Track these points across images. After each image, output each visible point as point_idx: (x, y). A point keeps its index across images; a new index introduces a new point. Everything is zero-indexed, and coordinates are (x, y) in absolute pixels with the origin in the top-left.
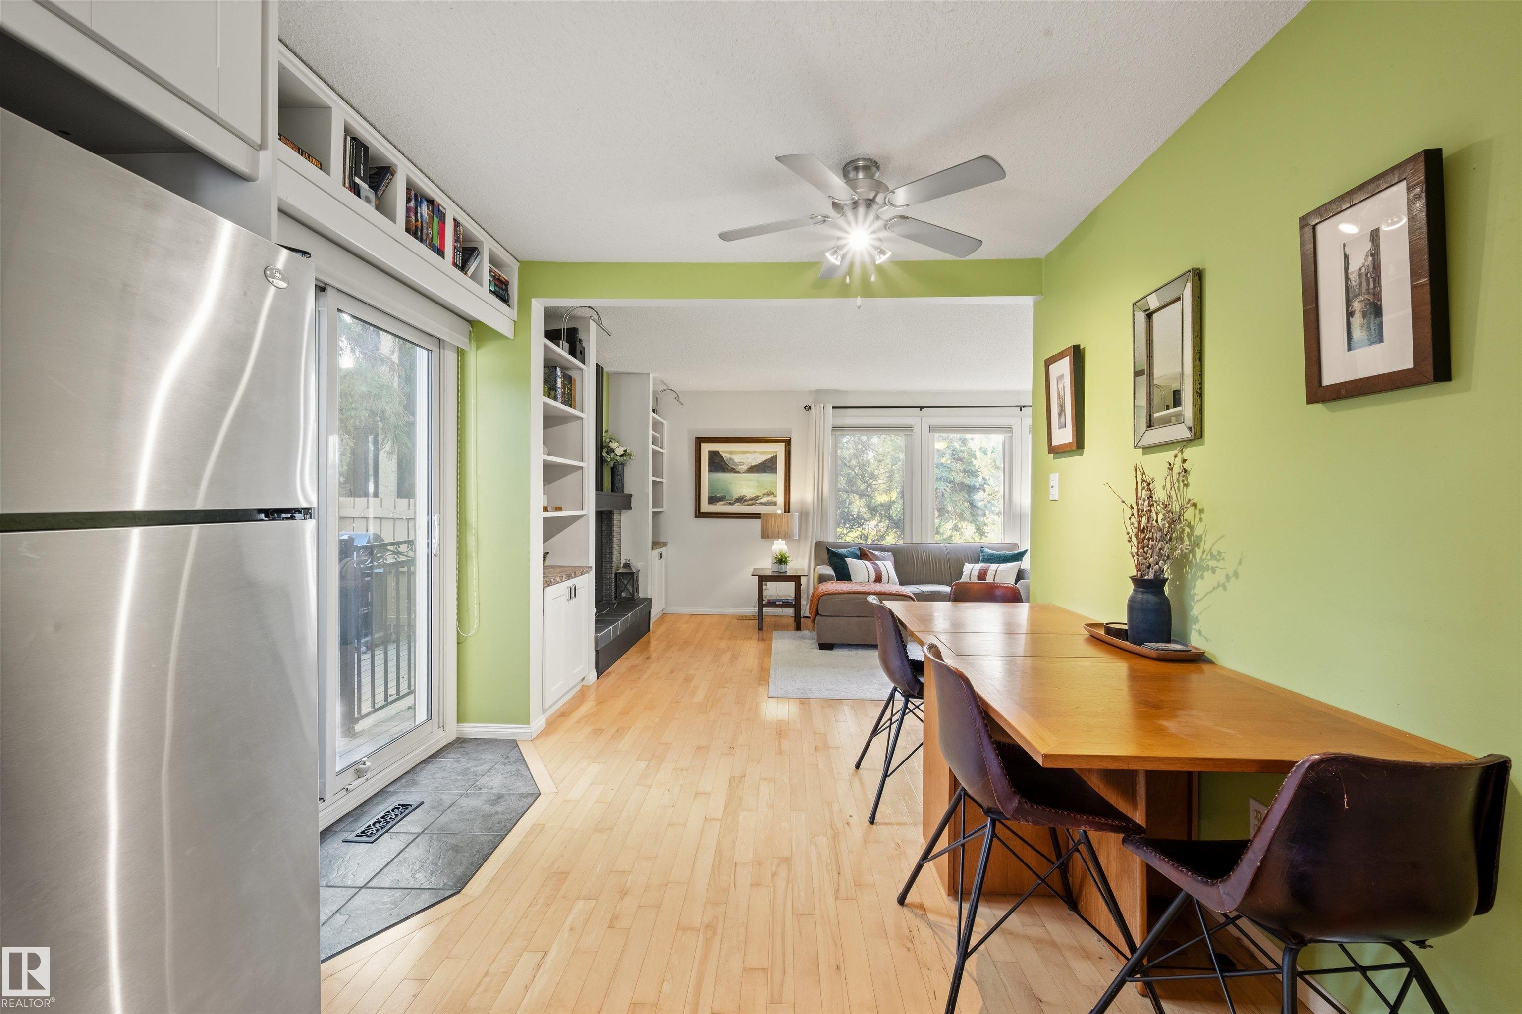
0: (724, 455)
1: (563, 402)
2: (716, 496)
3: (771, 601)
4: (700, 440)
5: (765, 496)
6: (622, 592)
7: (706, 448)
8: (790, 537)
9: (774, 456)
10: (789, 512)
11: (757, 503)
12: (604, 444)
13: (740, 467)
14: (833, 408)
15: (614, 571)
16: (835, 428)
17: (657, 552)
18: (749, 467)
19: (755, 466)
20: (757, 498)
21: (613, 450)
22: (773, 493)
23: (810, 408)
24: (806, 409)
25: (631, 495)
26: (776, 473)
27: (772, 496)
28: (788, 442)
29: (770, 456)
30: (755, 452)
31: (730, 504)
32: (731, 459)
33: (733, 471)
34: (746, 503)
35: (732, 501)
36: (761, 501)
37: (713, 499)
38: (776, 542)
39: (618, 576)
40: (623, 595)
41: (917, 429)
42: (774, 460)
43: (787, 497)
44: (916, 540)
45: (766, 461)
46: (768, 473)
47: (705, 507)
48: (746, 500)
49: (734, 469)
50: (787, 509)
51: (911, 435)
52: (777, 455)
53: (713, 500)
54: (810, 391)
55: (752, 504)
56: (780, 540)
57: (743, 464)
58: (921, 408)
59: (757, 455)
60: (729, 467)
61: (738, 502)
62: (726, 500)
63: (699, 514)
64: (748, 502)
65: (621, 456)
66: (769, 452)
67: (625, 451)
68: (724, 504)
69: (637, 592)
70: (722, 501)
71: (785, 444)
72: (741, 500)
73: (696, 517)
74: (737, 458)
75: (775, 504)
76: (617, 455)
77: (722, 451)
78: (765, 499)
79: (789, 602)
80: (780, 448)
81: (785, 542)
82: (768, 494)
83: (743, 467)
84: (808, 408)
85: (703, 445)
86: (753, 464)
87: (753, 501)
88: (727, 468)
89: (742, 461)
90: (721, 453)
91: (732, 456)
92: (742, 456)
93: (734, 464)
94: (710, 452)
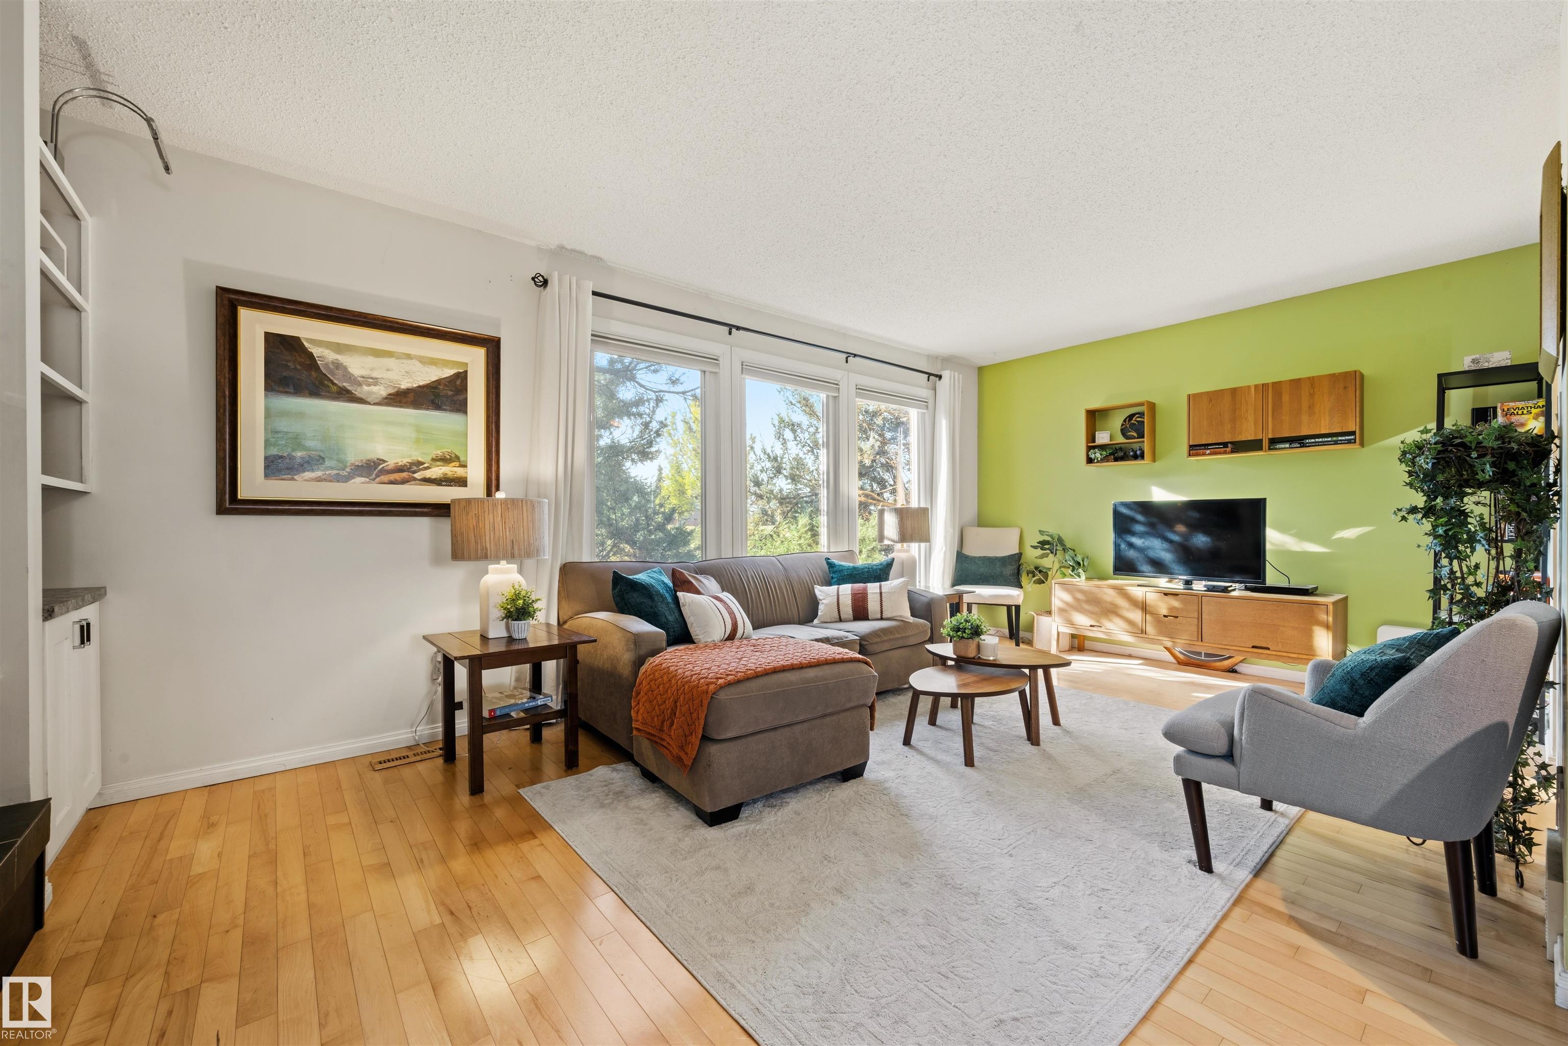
0: (316, 351)
2: (290, 458)
3: (498, 713)
4: (233, 300)
5: (438, 463)
7: (257, 323)
9: (460, 373)
11: (415, 479)
13: (365, 388)
14: (595, 293)
16: (604, 339)
17: (65, 626)
18: (392, 391)
19: (408, 390)
20: (415, 468)
22: (457, 458)
23: (546, 282)
24: (535, 281)
26: (465, 411)
27: (457, 464)
28: (493, 346)
29: (448, 372)
30: (408, 357)
31: (338, 479)
32: (338, 365)
33: (345, 395)
34: (383, 476)
35: (341, 472)
36: (428, 474)
37: (280, 465)
38: (491, 567)
41: (724, 362)
42: (459, 383)
43: (494, 468)
44: (727, 553)
45: (439, 382)
46: (445, 410)
47: (253, 484)
48: (383, 470)
49: (349, 392)
50: (493, 492)
51: (715, 373)
52: (466, 372)
53: (280, 467)
54: (539, 249)
55: (404, 482)
56: (503, 562)
57: (376, 381)
58: (731, 327)
59: (415, 365)
60: (335, 384)
61: (358, 475)
63: (231, 503)
64: (389, 476)
66: (446, 363)
68: (316, 479)
70: (311, 469)
71: (487, 350)
72: (368, 468)
73: (221, 510)
74: (356, 366)
75: (462, 482)
77: (313, 341)
78: (437, 472)
80: (472, 357)
82: (445, 460)
83: (374, 389)
84: (543, 283)
85: (245, 315)
86: (404, 385)
87: (404, 473)
88: (328, 387)
89: (375, 375)
90: (306, 344)
91: (344, 359)
92: (371, 361)
93: (349, 377)
94: (268, 333)
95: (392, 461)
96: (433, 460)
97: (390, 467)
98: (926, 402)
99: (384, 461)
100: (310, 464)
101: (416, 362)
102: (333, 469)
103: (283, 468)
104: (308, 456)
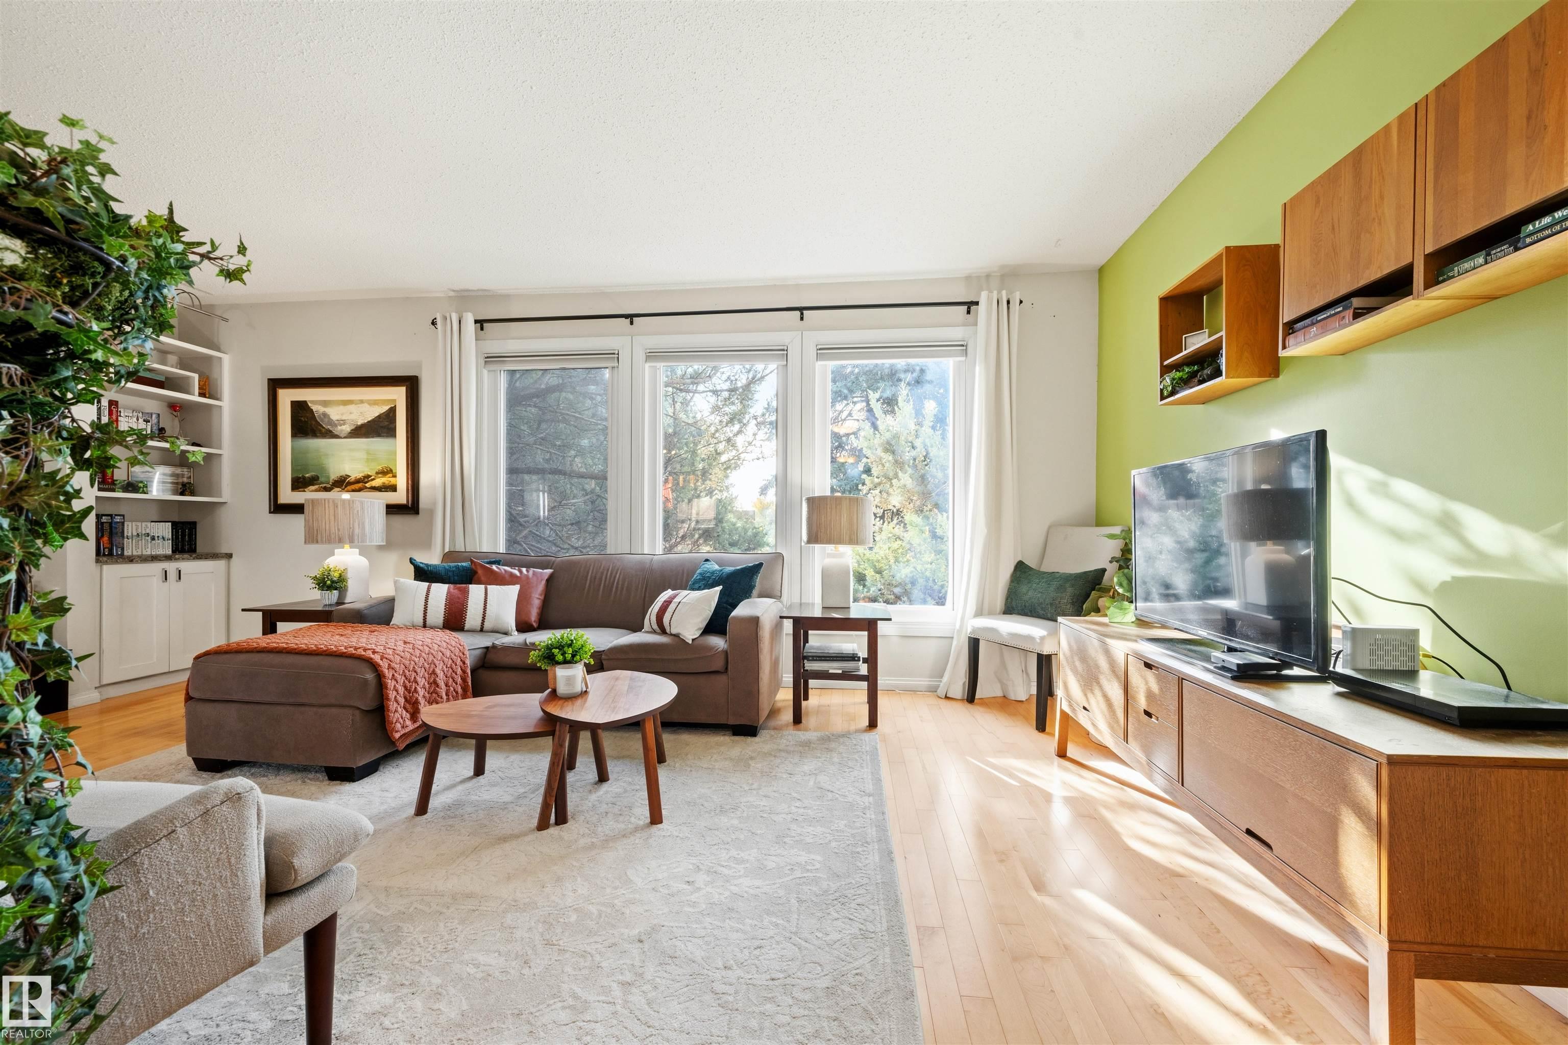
0: (314, 408)
2: (304, 478)
4: (275, 385)
5: (380, 475)
7: (286, 397)
9: (392, 408)
11: (366, 488)
13: (339, 427)
14: (476, 322)
18: (353, 427)
19: (363, 426)
20: (366, 480)
22: (391, 470)
26: (395, 436)
27: (391, 475)
28: (412, 384)
29: (385, 408)
30: (362, 402)
31: (326, 489)
32: (325, 415)
33: (330, 434)
34: (349, 488)
35: (327, 485)
36: (372, 483)
37: (298, 482)
38: (334, 551)
41: (625, 357)
42: (390, 415)
43: (413, 475)
45: (379, 417)
46: (383, 436)
47: (285, 495)
48: (350, 484)
49: (331, 431)
50: (411, 495)
52: (395, 406)
53: (299, 484)
55: (360, 490)
56: (348, 547)
57: (344, 422)
58: (631, 317)
59: (365, 407)
60: (324, 428)
61: (337, 487)
62: (322, 483)
63: (275, 507)
64: (353, 487)
66: (384, 402)
68: (316, 491)
70: (313, 485)
71: (408, 387)
72: (342, 482)
73: (271, 511)
74: (334, 414)
75: (393, 488)
77: (312, 402)
78: (378, 482)
80: (398, 395)
82: (384, 473)
83: (343, 427)
85: (281, 392)
86: (360, 422)
87: (360, 485)
88: (320, 430)
89: (344, 418)
90: (310, 405)
91: (327, 410)
92: (342, 408)
93: (331, 422)
94: (292, 402)
96: (377, 473)
97: (352, 480)
98: (963, 346)
99: (350, 476)
100: (313, 481)
101: (366, 405)
102: (323, 483)
103: (300, 484)
104: (312, 477)
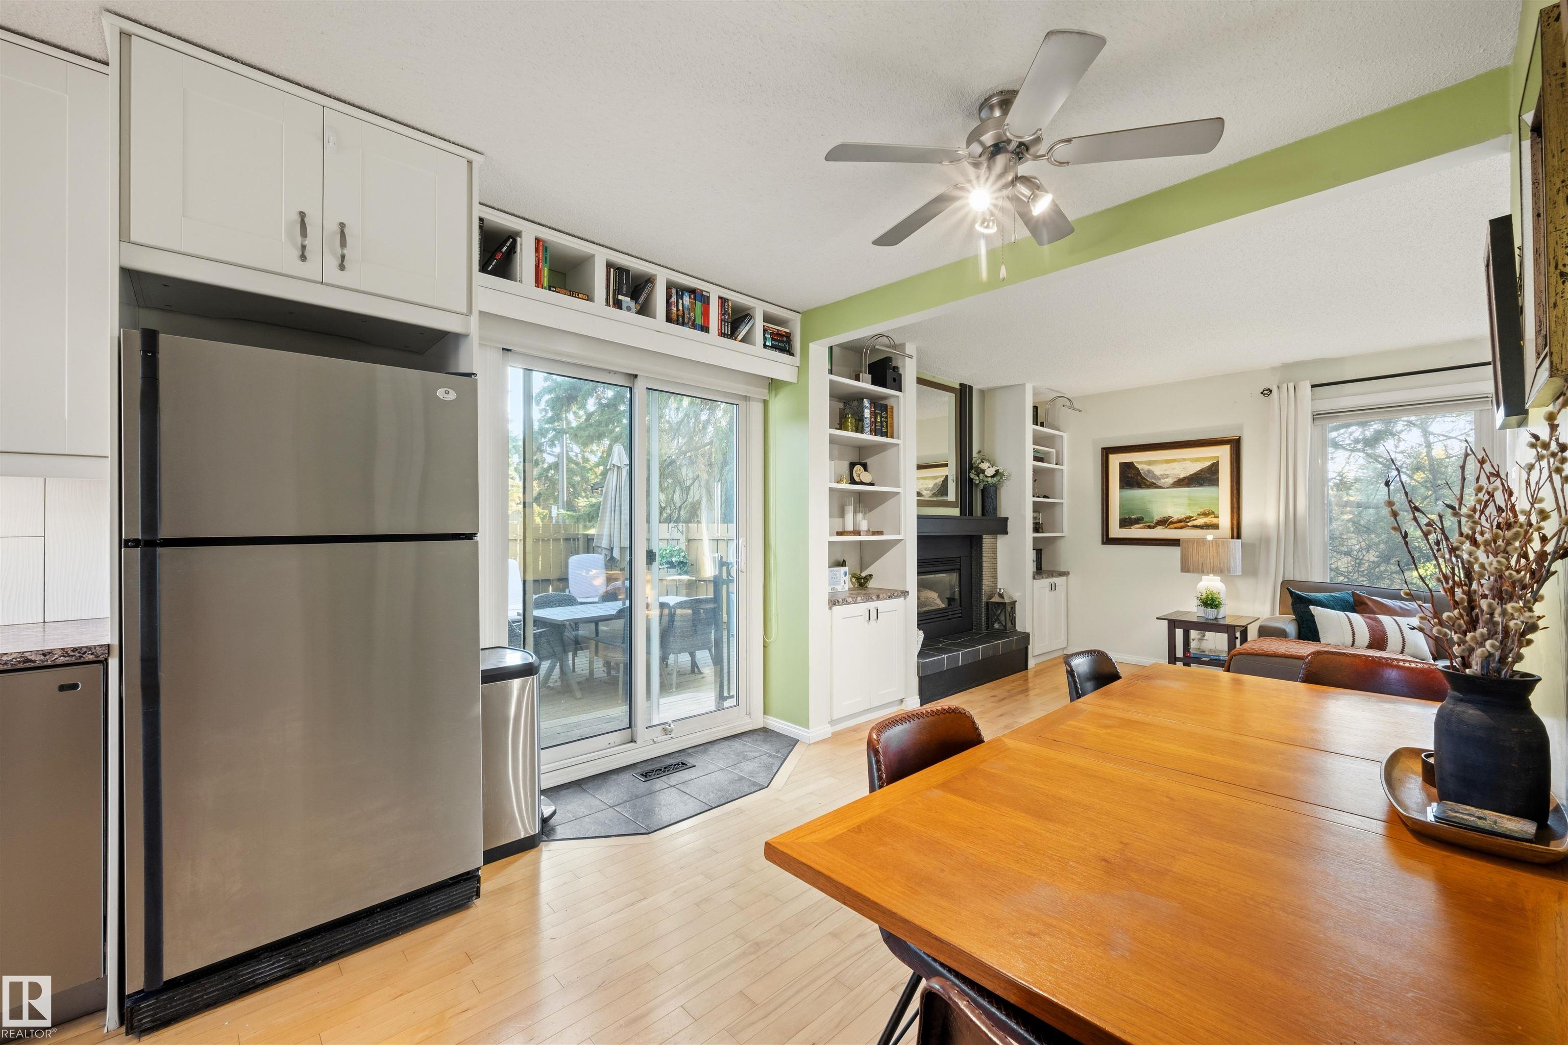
0: (1139, 467)
1: (875, 432)
2: (1130, 519)
4: (1107, 452)
5: (1202, 516)
6: (995, 622)
7: (1116, 461)
8: (1229, 571)
9: (1215, 463)
10: (1239, 537)
11: (1188, 526)
12: (974, 466)
13: (1162, 480)
14: (1313, 386)
15: (984, 599)
16: (1317, 416)
17: (1045, 582)
18: (1175, 480)
19: (1184, 478)
20: (1188, 520)
21: (983, 471)
22: (1213, 513)
23: (1271, 391)
24: (1263, 394)
25: (1007, 519)
26: (1218, 485)
27: (1213, 516)
28: (1236, 445)
29: (1207, 464)
30: (1184, 460)
31: (1150, 527)
32: (1149, 471)
33: (1153, 486)
34: (1171, 526)
35: (1151, 524)
36: (1195, 523)
37: (1125, 522)
38: (1204, 577)
39: (990, 605)
40: (996, 626)
42: (1214, 469)
43: (1236, 517)
45: (1201, 471)
46: (1206, 486)
47: (1116, 531)
48: (1172, 523)
49: (1155, 484)
50: (1236, 532)
52: (1218, 462)
53: (1125, 523)
55: (1182, 528)
56: (1211, 575)
57: (1167, 476)
59: (1188, 464)
60: (1148, 481)
61: (1160, 525)
62: (1145, 523)
63: (1108, 540)
64: (1175, 525)
65: (993, 477)
66: (1205, 459)
67: (997, 471)
68: (1141, 528)
69: (1012, 624)
70: (1138, 524)
71: (1231, 446)
72: (1164, 522)
74: (1158, 470)
75: (1216, 527)
76: (987, 477)
77: (1138, 463)
78: (1201, 521)
79: (1220, 660)
80: (1223, 454)
81: (1219, 578)
82: (1205, 514)
83: (1167, 480)
84: (1267, 392)
85: (1112, 457)
86: (1182, 476)
87: (1182, 524)
88: (1145, 483)
89: (1166, 473)
90: (1136, 465)
91: (1151, 468)
92: (1165, 466)
93: (1155, 477)
94: (1121, 464)
95: (1176, 517)
96: (1198, 515)
97: (1174, 521)
99: (1172, 517)
100: (1138, 521)
101: (1188, 462)
102: (1148, 523)
103: (1127, 524)
104: (1137, 518)
